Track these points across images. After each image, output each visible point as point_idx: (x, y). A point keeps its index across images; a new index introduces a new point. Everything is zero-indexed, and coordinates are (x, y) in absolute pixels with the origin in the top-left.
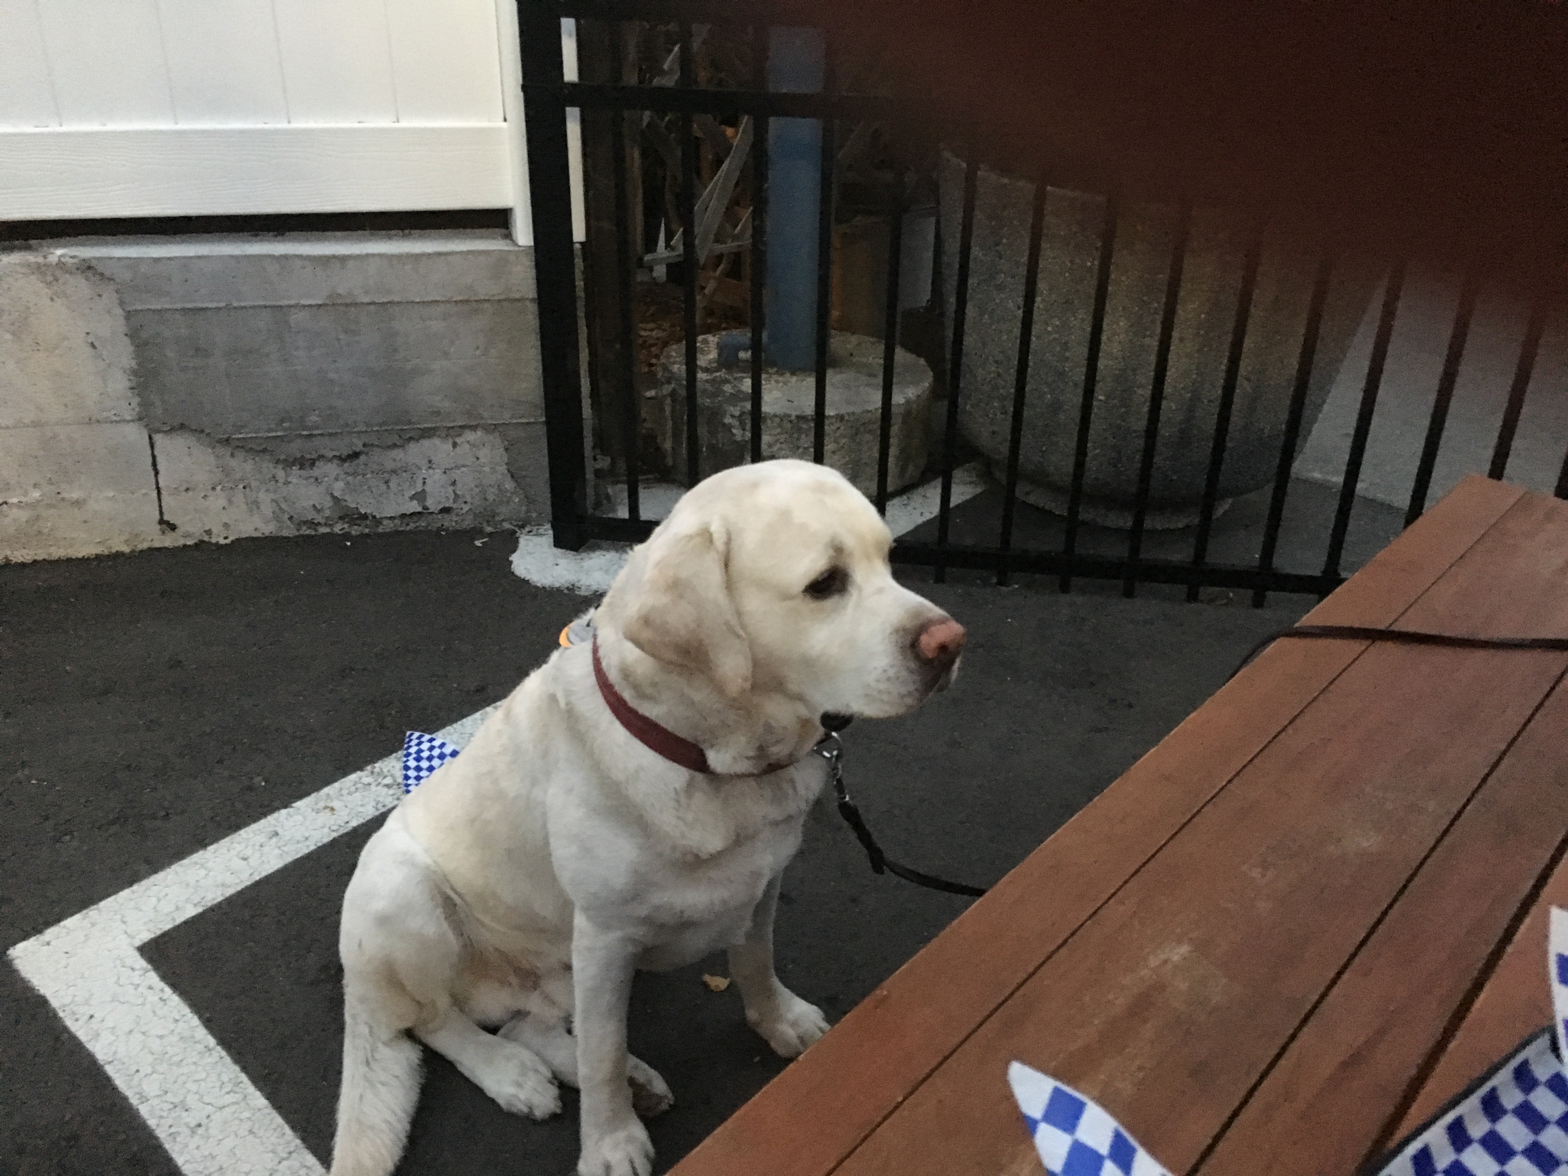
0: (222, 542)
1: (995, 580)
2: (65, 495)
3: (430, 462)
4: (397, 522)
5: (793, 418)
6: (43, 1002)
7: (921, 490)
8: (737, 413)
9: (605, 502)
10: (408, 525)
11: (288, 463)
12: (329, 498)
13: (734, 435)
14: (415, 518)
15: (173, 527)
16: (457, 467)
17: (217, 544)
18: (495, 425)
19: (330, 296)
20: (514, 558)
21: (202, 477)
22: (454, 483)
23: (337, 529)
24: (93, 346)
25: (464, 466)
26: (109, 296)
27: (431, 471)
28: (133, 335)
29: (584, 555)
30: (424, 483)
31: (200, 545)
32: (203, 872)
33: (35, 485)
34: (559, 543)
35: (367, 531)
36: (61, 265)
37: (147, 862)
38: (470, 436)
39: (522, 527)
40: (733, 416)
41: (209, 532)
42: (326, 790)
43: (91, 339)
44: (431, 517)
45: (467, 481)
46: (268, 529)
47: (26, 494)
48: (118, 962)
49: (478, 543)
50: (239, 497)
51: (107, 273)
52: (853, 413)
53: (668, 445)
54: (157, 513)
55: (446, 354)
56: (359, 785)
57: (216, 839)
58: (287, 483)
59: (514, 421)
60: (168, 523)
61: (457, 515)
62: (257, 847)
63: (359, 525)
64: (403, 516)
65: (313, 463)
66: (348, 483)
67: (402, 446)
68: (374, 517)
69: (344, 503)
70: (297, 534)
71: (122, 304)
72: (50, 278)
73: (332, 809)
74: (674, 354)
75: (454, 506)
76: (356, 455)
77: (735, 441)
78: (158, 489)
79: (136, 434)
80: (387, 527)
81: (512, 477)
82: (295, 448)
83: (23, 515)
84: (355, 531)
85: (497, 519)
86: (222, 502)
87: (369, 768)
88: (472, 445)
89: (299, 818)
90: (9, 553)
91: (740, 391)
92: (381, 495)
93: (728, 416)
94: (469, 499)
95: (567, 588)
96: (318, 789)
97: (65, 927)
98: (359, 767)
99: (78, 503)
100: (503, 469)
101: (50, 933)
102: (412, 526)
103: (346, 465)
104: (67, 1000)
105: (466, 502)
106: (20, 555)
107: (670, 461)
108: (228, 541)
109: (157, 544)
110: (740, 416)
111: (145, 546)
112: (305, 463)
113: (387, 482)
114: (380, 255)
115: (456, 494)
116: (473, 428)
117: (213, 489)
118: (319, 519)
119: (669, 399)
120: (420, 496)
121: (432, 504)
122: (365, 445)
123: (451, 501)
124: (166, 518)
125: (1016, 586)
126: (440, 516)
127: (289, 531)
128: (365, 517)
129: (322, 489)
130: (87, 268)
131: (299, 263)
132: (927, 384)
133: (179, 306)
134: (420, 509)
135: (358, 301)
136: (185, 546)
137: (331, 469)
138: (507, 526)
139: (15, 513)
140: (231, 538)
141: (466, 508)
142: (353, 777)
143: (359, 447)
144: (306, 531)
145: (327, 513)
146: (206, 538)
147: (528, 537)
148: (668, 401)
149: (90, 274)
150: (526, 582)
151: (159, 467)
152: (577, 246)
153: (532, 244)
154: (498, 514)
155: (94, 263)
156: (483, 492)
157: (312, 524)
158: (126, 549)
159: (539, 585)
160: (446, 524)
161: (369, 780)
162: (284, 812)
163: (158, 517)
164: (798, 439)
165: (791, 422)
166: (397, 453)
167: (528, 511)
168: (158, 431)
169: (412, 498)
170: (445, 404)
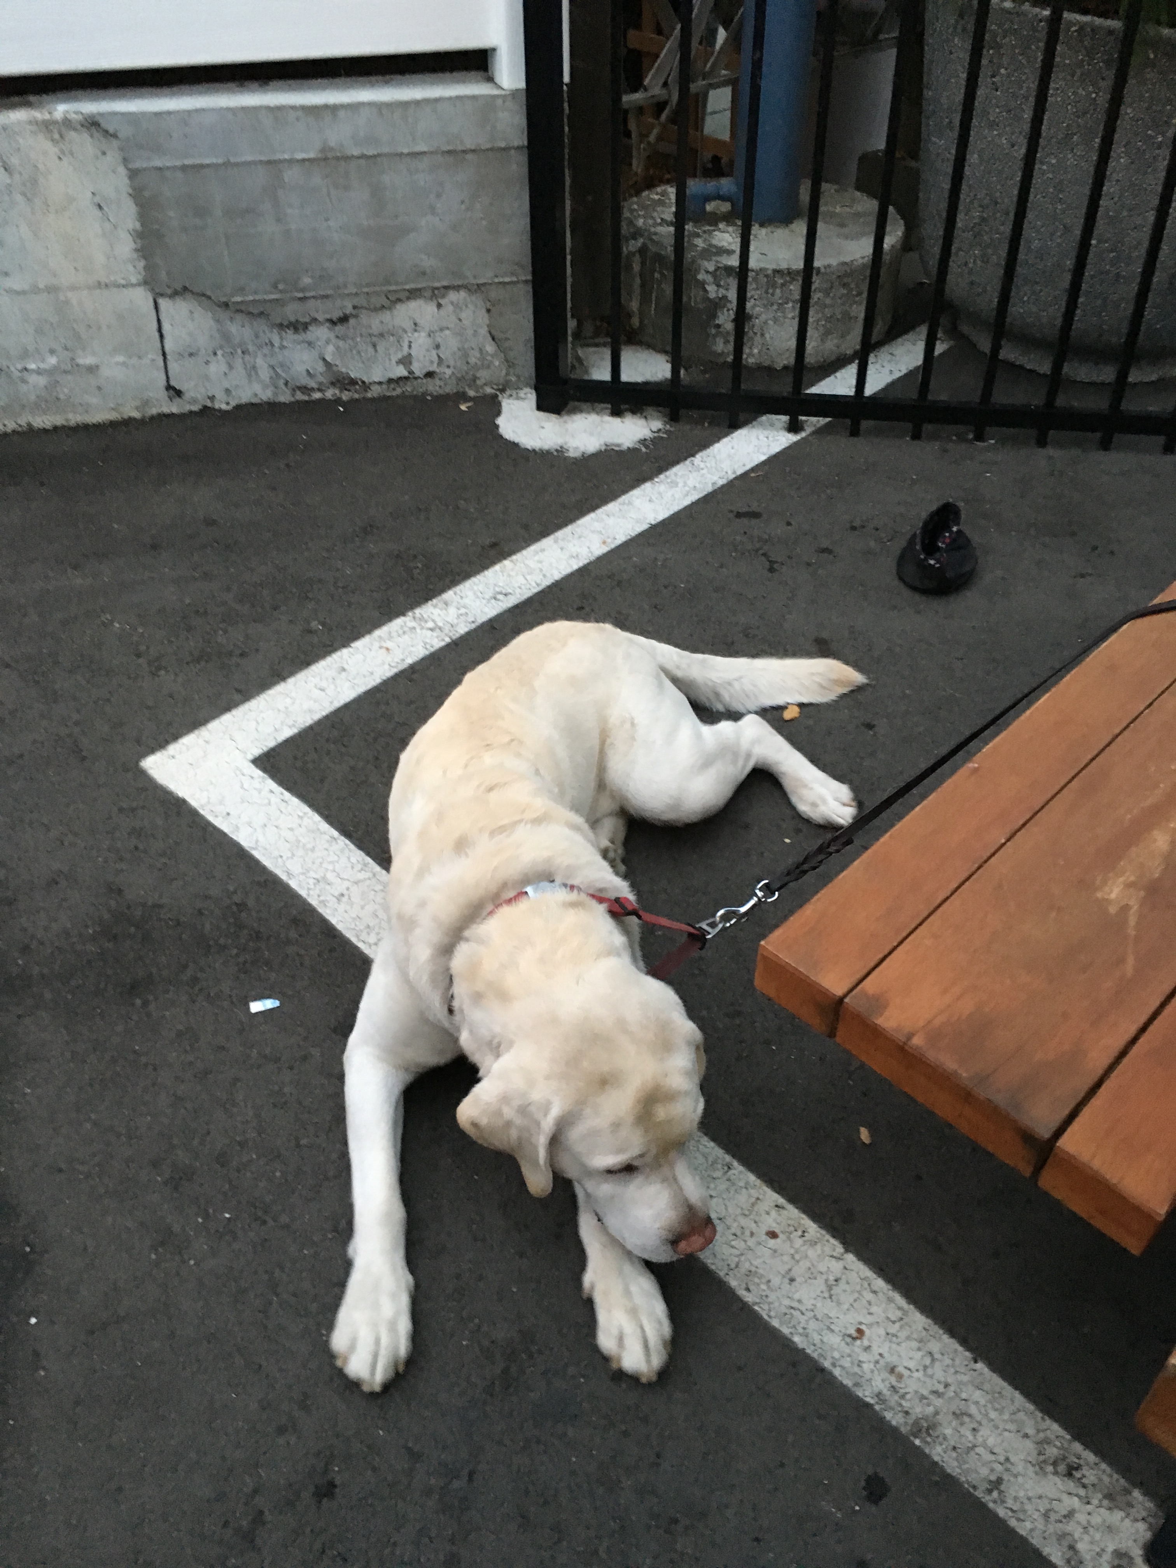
0: (224, 407)
1: (971, 436)
2: (81, 361)
3: (415, 324)
4: (384, 386)
5: (769, 272)
6: (184, 801)
7: (885, 349)
8: (711, 268)
9: (577, 365)
10: (394, 389)
11: (281, 326)
12: (321, 363)
13: (706, 291)
14: (401, 383)
15: (179, 393)
16: (441, 330)
17: (220, 410)
18: (478, 285)
19: (323, 150)
20: (500, 421)
21: (203, 341)
22: (438, 347)
23: (330, 394)
24: (100, 207)
25: (448, 328)
26: (114, 155)
27: (416, 334)
28: (138, 195)
29: (566, 418)
30: (410, 347)
31: (206, 410)
32: (288, 701)
33: (52, 352)
34: (541, 406)
35: (356, 396)
36: (66, 122)
37: (239, 691)
38: (453, 296)
39: (503, 391)
40: (707, 272)
41: (212, 398)
42: (377, 633)
43: (97, 199)
44: (415, 383)
45: (451, 343)
46: (266, 395)
47: (43, 360)
48: (238, 772)
49: (463, 407)
50: (238, 362)
51: (111, 130)
52: (829, 266)
53: (634, 305)
54: (164, 378)
55: (433, 210)
56: (406, 629)
57: (292, 673)
58: (282, 347)
59: (496, 280)
60: (174, 389)
61: (440, 379)
62: (330, 680)
63: (349, 390)
64: (390, 381)
65: (305, 327)
66: (338, 348)
67: (390, 309)
68: (363, 382)
69: (335, 368)
70: (292, 399)
71: (125, 161)
72: (56, 136)
73: (388, 649)
74: (636, 207)
75: (438, 371)
76: (344, 319)
77: (708, 298)
78: (164, 354)
79: (142, 298)
80: (375, 392)
81: (493, 339)
82: (292, 311)
83: (42, 381)
84: (345, 396)
85: (478, 382)
86: (224, 368)
87: (410, 614)
88: (456, 306)
89: (360, 657)
90: (31, 420)
91: (711, 245)
92: (368, 360)
93: (703, 271)
94: (452, 363)
95: (557, 450)
96: (369, 632)
97: (183, 744)
98: (401, 613)
99: (92, 370)
100: (484, 331)
101: (173, 749)
102: (399, 391)
103: (337, 328)
104: (204, 801)
105: (448, 367)
106: (41, 421)
107: (635, 322)
108: (229, 408)
109: (166, 410)
110: (716, 270)
111: (154, 411)
112: (298, 327)
113: (374, 346)
114: (370, 104)
115: (439, 357)
116: (457, 288)
117: (215, 354)
118: (312, 384)
119: (638, 256)
120: (406, 361)
121: (418, 369)
122: (355, 307)
123: (435, 365)
124: (172, 383)
125: (993, 442)
126: (424, 381)
127: (285, 397)
128: (353, 382)
129: (315, 353)
130: (92, 124)
131: (292, 115)
132: (900, 233)
133: (178, 163)
134: (405, 374)
135: (349, 154)
136: (191, 412)
137: (321, 333)
138: (489, 390)
139: (33, 379)
140: (233, 403)
141: (448, 372)
142: (399, 622)
143: (349, 310)
144: (300, 396)
145: (321, 379)
146: (209, 404)
147: (509, 401)
148: (637, 259)
149: (94, 130)
150: (515, 445)
151: (164, 332)
152: (565, 88)
153: (522, 85)
154: (479, 378)
155: (98, 119)
156: (466, 355)
157: (304, 389)
158: (136, 415)
159: (529, 448)
160: (431, 388)
161: (413, 624)
162: (345, 651)
163: (165, 383)
164: (773, 295)
165: (767, 276)
166: (386, 316)
167: (507, 374)
168: (162, 295)
169: (400, 362)
170: (428, 262)
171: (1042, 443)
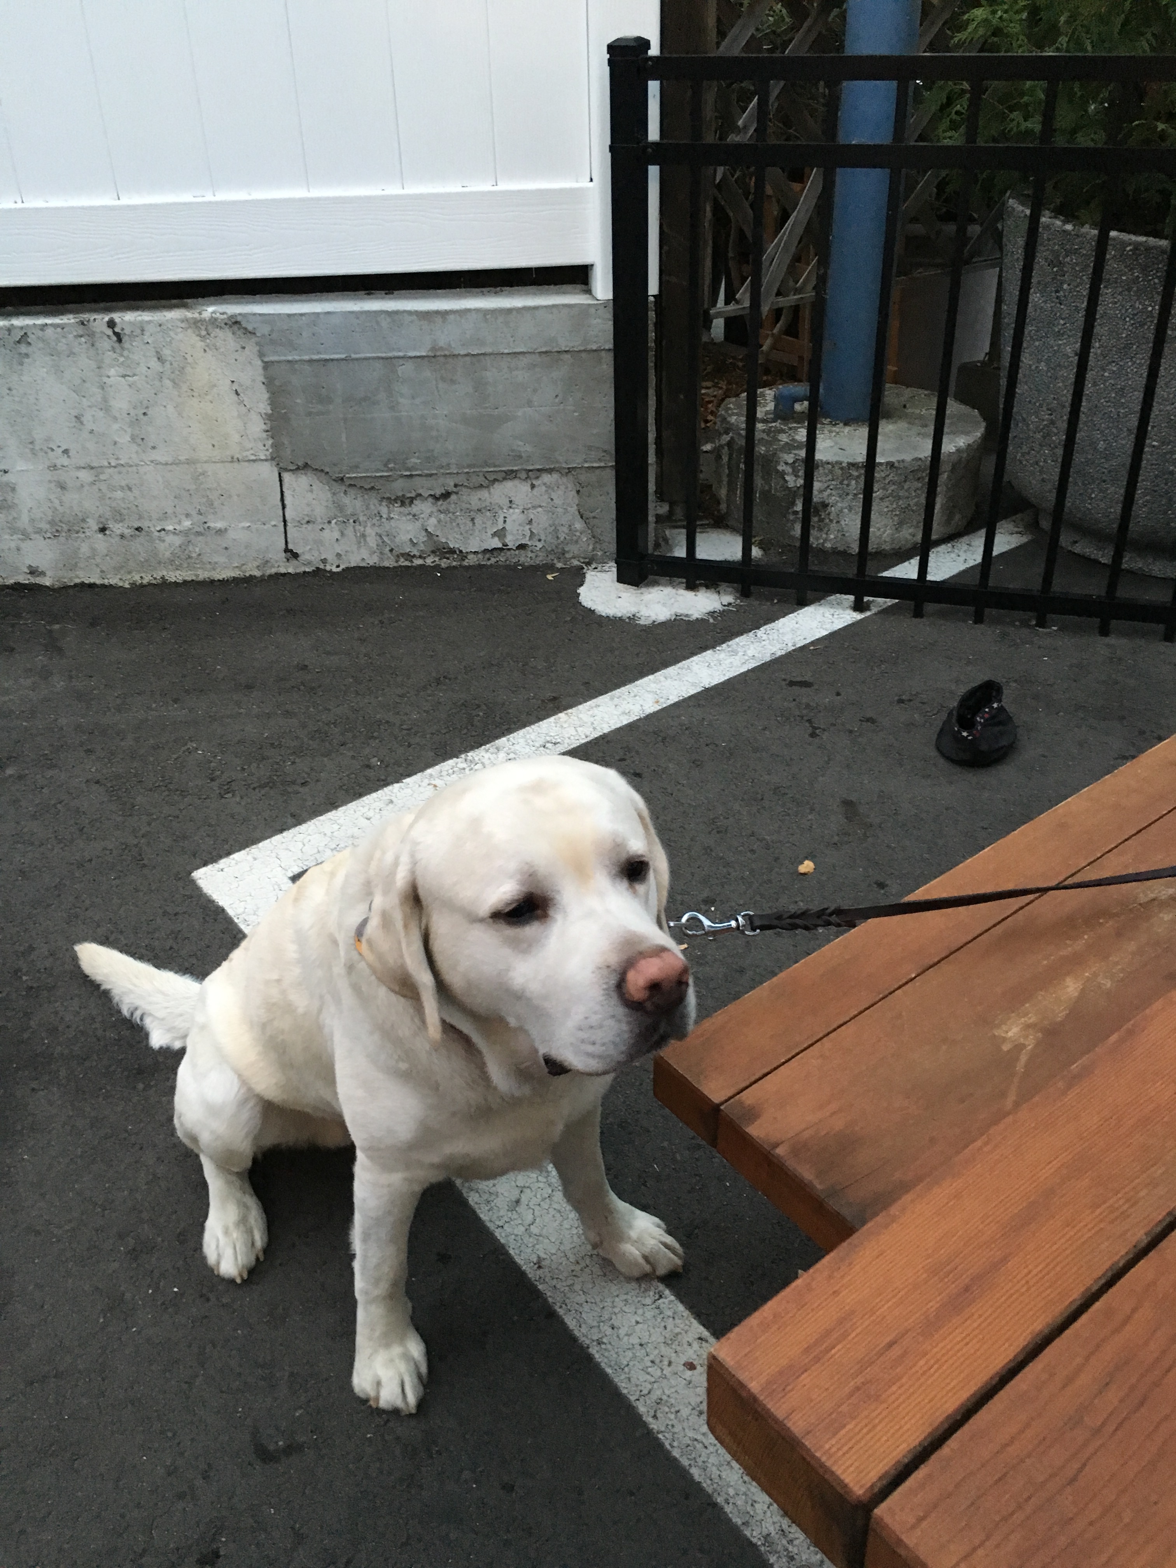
0: (335, 570)
1: (1034, 622)
2: (212, 525)
3: (511, 502)
4: (480, 556)
5: (844, 465)
6: (223, 910)
7: (965, 539)
8: (791, 461)
9: (663, 543)
10: (489, 559)
11: (391, 501)
12: (424, 533)
13: (786, 482)
14: (495, 553)
15: (295, 556)
16: (534, 507)
17: (330, 572)
18: (569, 468)
19: (433, 349)
20: (581, 590)
21: (320, 511)
22: (530, 522)
23: (429, 561)
24: (237, 393)
25: (540, 506)
26: (252, 349)
27: (511, 510)
28: (269, 383)
29: (643, 590)
30: (505, 522)
31: (318, 572)
32: (336, 827)
33: (188, 515)
34: (622, 578)
35: (454, 564)
36: (213, 321)
37: (293, 816)
38: (546, 478)
39: (588, 564)
40: (786, 463)
41: (324, 561)
42: (429, 771)
43: (235, 386)
44: (509, 553)
45: (542, 521)
46: (372, 560)
47: (180, 522)
48: (276, 887)
49: (550, 577)
50: (349, 531)
51: (250, 328)
52: (903, 461)
53: (723, 492)
54: (284, 541)
55: (530, 403)
56: (455, 769)
57: (345, 803)
58: (389, 519)
59: (586, 465)
60: (291, 551)
61: (532, 552)
62: (377, 811)
63: (448, 559)
64: (486, 551)
65: (412, 500)
66: (439, 521)
67: (488, 487)
68: (461, 551)
69: (435, 538)
70: (396, 565)
71: (261, 355)
72: (203, 332)
73: (435, 786)
74: (731, 406)
75: (529, 543)
76: (446, 495)
77: (788, 487)
78: (285, 521)
79: (268, 472)
80: (472, 560)
81: (582, 517)
82: (399, 487)
83: (177, 541)
84: (444, 563)
85: (567, 556)
86: (336, 535)
87: (463, 756)
88: (548, 487)
89: (409, 791)
90: (165, 573)
91: (793, 440)
92: (467, 532)
93: (782, 463)
94: (543, 538)
95: (629, 618)
96: (422, 770)
97: (234, 859)
98: (455, 755)
99: (220, 532)
100: (573, 510)
101: (223, 863)
102: (493, 560)
103: (440, 503)
104: (240, 910)
105: (540, 540)
106: (174, 576)
107: (723, 507)
108: (338, 570)
109: (283, 570)
110: (794, 462)
111: (273, 571)
112: (405, 501)
113: (473, 520)
114: (477, 310)
115: (531, 532)
116: (550, 471)
117: (329, 522)
118: (415, 552)
119: (726, 448)
120: (500, 534)
121: (511, 541)
122: (456, 486)
123: (527, 538)
124: (290, 547)
125: (1055, 628)
126: (517, 552)
127: (389, 563)
128: (452, 551)
129: (418, 524)
130: (234, 323)
131: (408, 318)
132: (979, 434)
133: (307, 357)
134: (500, 546)
135: (456, 353)
136: (305, 572)
137: (424, 507)
138: (576, 563)
139: (170, 539)
140: (342, 567)
141: (540, 545)
142: (451, 762)
143: (451, 488)
144: (403, 562)
145: (422, 547)
146: (322, 566)
147: (593, 573)
148: (726, 450)
149: (235, 327)
150: (592, 612)
151: (286, 502)
152: (651, 299)
153: (611, 297)
154: (568, 552)
155: (240, 319)
156: (556, 531)
157: (408, 556)
158: (257, 573)
159: (604, 614)
160: (522, 559)
161: (464, 765)
162: (396, 785)
163: (284, 546)
164: (848, 485)
165: (842, 469)
166: (484, 494)
167: (594, 550)
168: (286, 470)
169: (495, 534)
170: (526, 448)
171: (1104, 631)
